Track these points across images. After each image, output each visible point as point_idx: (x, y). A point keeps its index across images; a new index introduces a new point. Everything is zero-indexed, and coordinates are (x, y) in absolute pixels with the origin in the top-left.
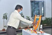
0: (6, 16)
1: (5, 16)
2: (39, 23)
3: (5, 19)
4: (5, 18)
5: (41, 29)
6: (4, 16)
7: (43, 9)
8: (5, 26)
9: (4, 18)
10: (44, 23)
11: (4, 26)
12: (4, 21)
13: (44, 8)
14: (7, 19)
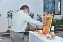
0: (11, 14)
1: (9, 14)
2: (50, 23)
4: (10, 17)
8: (10, 27)
9: (8, 16)
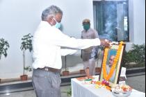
0: (30, 41)
1: (25, 41)
3: (28, 50)
4: (28, 47)
6: (23, 43)
7: (128, 21)
8: (27, 69)
9: (24, 46)
10: (130, 58)
11: (25, 69)
12: (24, 55)
13: (128, 18)
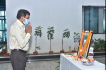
3: (39, 36)
5: (91, 55)
9: (36, 34)
11: (36, 48)
12: (36, 39)
14: (40, 36)
